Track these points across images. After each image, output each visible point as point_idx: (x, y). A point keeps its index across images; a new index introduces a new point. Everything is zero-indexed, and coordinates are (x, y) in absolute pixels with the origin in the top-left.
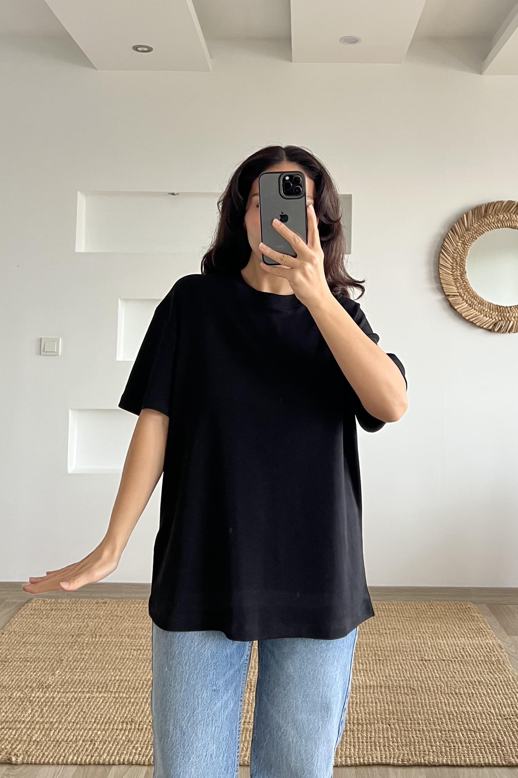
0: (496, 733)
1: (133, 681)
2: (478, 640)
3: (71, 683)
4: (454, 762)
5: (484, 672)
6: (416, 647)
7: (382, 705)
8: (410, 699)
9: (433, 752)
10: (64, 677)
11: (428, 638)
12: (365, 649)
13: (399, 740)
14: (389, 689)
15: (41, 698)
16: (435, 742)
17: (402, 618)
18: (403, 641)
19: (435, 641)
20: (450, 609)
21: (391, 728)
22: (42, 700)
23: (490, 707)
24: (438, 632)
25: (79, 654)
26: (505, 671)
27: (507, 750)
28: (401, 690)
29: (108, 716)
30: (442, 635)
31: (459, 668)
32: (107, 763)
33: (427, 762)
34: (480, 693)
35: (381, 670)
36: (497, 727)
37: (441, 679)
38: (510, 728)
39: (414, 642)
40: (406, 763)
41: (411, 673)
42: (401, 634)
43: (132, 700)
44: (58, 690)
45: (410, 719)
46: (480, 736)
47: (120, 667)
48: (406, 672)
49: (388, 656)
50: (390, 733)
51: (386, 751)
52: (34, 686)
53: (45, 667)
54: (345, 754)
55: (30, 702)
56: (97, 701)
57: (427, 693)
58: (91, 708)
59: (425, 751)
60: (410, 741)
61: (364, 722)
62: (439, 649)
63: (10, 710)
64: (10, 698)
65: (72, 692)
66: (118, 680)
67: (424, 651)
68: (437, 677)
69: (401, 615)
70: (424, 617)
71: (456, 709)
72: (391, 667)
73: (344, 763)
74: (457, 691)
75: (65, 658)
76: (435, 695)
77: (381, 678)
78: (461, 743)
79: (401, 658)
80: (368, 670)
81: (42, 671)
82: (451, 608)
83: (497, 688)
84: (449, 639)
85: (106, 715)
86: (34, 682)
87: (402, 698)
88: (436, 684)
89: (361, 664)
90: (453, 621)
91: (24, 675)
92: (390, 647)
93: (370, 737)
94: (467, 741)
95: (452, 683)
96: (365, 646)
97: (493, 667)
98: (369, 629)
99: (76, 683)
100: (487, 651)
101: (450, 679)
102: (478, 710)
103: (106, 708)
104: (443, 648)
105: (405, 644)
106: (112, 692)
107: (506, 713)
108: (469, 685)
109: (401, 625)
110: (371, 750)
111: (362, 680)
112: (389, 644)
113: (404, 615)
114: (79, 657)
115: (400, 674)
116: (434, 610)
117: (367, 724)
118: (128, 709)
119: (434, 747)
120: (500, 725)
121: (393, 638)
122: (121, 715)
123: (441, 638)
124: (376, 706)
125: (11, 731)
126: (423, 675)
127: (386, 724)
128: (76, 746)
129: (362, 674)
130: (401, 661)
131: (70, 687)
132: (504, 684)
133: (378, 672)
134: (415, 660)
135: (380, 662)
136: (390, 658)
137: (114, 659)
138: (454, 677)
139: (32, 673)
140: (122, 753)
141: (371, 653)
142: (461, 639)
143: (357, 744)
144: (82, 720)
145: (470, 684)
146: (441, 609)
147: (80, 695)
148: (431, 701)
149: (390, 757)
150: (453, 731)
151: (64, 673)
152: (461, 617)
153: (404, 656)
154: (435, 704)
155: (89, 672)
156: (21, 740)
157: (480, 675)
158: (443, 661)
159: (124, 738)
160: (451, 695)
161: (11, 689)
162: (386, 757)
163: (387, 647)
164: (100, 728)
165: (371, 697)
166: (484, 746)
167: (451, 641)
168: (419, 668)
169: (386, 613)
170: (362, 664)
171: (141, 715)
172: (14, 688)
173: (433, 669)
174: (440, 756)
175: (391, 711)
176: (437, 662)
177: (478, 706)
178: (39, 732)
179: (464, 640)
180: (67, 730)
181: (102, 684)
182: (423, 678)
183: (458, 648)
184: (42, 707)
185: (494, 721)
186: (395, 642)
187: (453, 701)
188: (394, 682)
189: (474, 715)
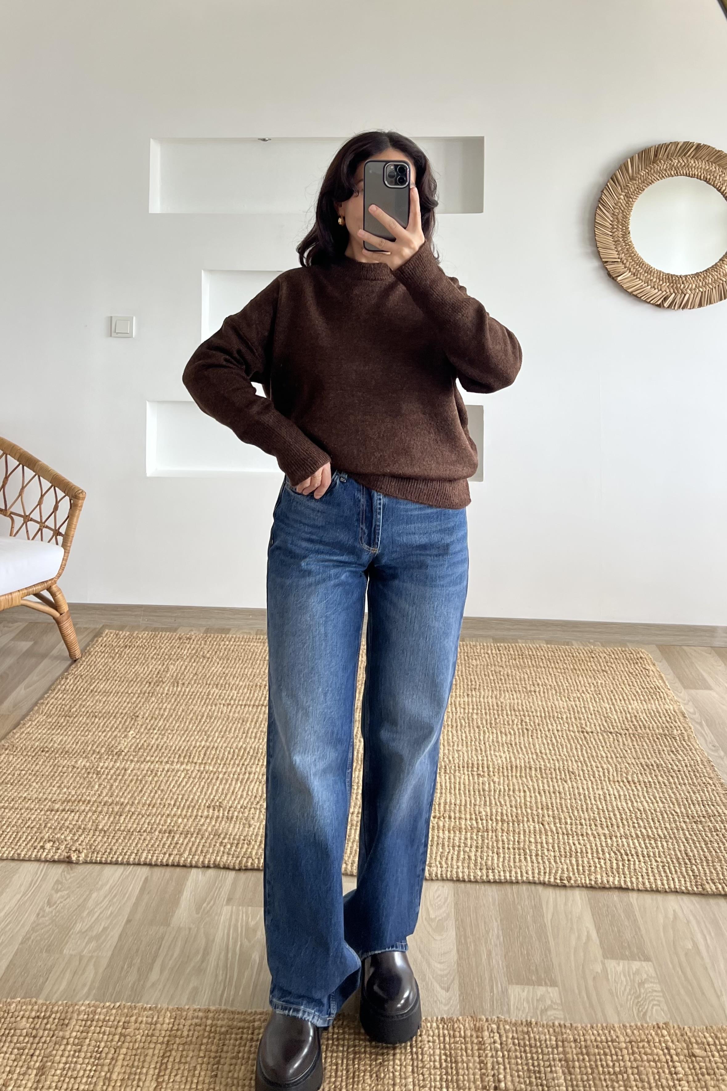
0: (683, 843)
1: (221, 748)
2: (655, 704)
3: (146, 749)
4: (629, 884)
5: (662, 750)
6: (574, 712)
7: (533, 795)
8: (569, 787)
9: (601, 867)
10: (138, 740)
11: (588, 699)
12: (509, 712)
13: (557, 849)
14: (540, 771)
15: (111, 769)
16: (604, 853)
17: (555, 670)
18: (556, 703)
19: (598, 704)
20: (615, 659)
21: (545, 829)
22: (112, 772)
23: (673, 804)
24: (602, 693)
25: (156, 709)
26: (690, 750)
27: (698, 870)
28: (556, 774)
29: (191, 797)
30: (607, 695)
31: (631, 744)
32: (188, 865)
33: (593, 883)
34: (659, 783)
35: (529, 743)
36: (685, 835)
37: (608, 761)
38: (702, 836)
39: (571, 706)
40: (566, 882)
41: (569, 750)
42: (554, 692)
43: (221, 776)
44: (131, 757)
45: (570, 817)
46: (663, 846)
47: (207, 728)
48: (563, 748)
49: (539, 725)
50: (544, 837)
51: (538, 863)
52: (103, 751)
53: (115, 727)
54: (486, 865)
55: (97, 774)
57: (590, 780)
58: (170, 784)
59: (590, 866)
60: (571, 849)
61: (510, 818)
62: (603, 716)
63: (73, 785)
64: (74, 767)
65: (147, 762)
66: (203, 747)
67: (585, 719)
68: (602, 757)
69: (553, 665)
70: (583, 670)
71: (629, 805)
72: (542, 740)
73: (485, 878)
74: (630, 779)
75: (140, 713)
76: (602, 785)
77: (530, 756)
78: (638, 856)
79: (555, 728)
80: (513, 744)
81: (112, 730)
82: (616, 657)
83: (681, 775)
84: (615, 701)
85: (189, 797)
86: (102, 746)
87: (559, 786)
88: (602, 767)
89: (504, 736)
90: (620, 677)
91: (92, 736)
92: (541, 712)
93: (518, 842)
94: (645, 853)
95: (623, 766)
96: (508, 708)
97: (675, 744)
98: (513, 684)
99: (153, 750)
100: (668, 722)
101: (620, 760)
102: (659, 808)
103: (188, 785)
104: (610, 714)
105: (559, 708)
106: (196, 763)
107: (695, 813)
108: (645, 770)
109: (554, 680)
110: (520, 861)
111: (506, 758)
112: (538, 706)
113: (556, 666)
114: (157, 713)
115: (554, 750)
116: (596, 659)
117: (513, 821)
118: (215, 788)
119: (602, 861)
120: (687, 831)
121: (542, 698)
122: (207, 797)
123: (606, 700)
124: (525, 796)
125: (73, 814)
126: (584, 753)
127: (538, 823)
128: (151, 839)
129: (506, 749)
130: (556, 732)
131: (145, 754)
133: (525, 747)
134: (574, 732)
135: (527, 733)
136: (541, 727)
137: (199, 717)
138: (625, 757)
139: (100, 734)
140: (207, 852)
141: (516, 720)
142: (632, 701)
143: (501, 851)
144: (159, 801)
145: (645, 768)
146: (604, 658)
147: (157, 766)
148: (597, 792)
149: (545, 873)
150: (627, 838)
151: (139, 734)
152: (630, 671)
153: (558, 725)
154: (602, 797)
155: (169, 733)
156: (84, 829)
157: (658, 756)
158: (609, 734)
159: (210, 829)
160: (621, 783)
161: (76, 755)
162: (539, 873)
163: (536, 712)
164: (181, 815)
165: (518, 783)
166: (668, 863)
167: (620, 705)
168: (578, 742)
169: (532, 661)
170: (506, 735)
171: (231, 797)
172: (79, 753)
173: (598, 745)
174: (610, 874)
175: (544, 804)
176: (603, 735)
177: (657, 803)
178: (106, 818)
179: (636, 704)
180: (140, 816)
181: (185, 752)
182: (583, 757)
183: (628, 715)
184: (112, 781)
185: (678, 824)
186: (546, 704)
187: (624, 792)
188: (547, 761)
189: (652, 813)
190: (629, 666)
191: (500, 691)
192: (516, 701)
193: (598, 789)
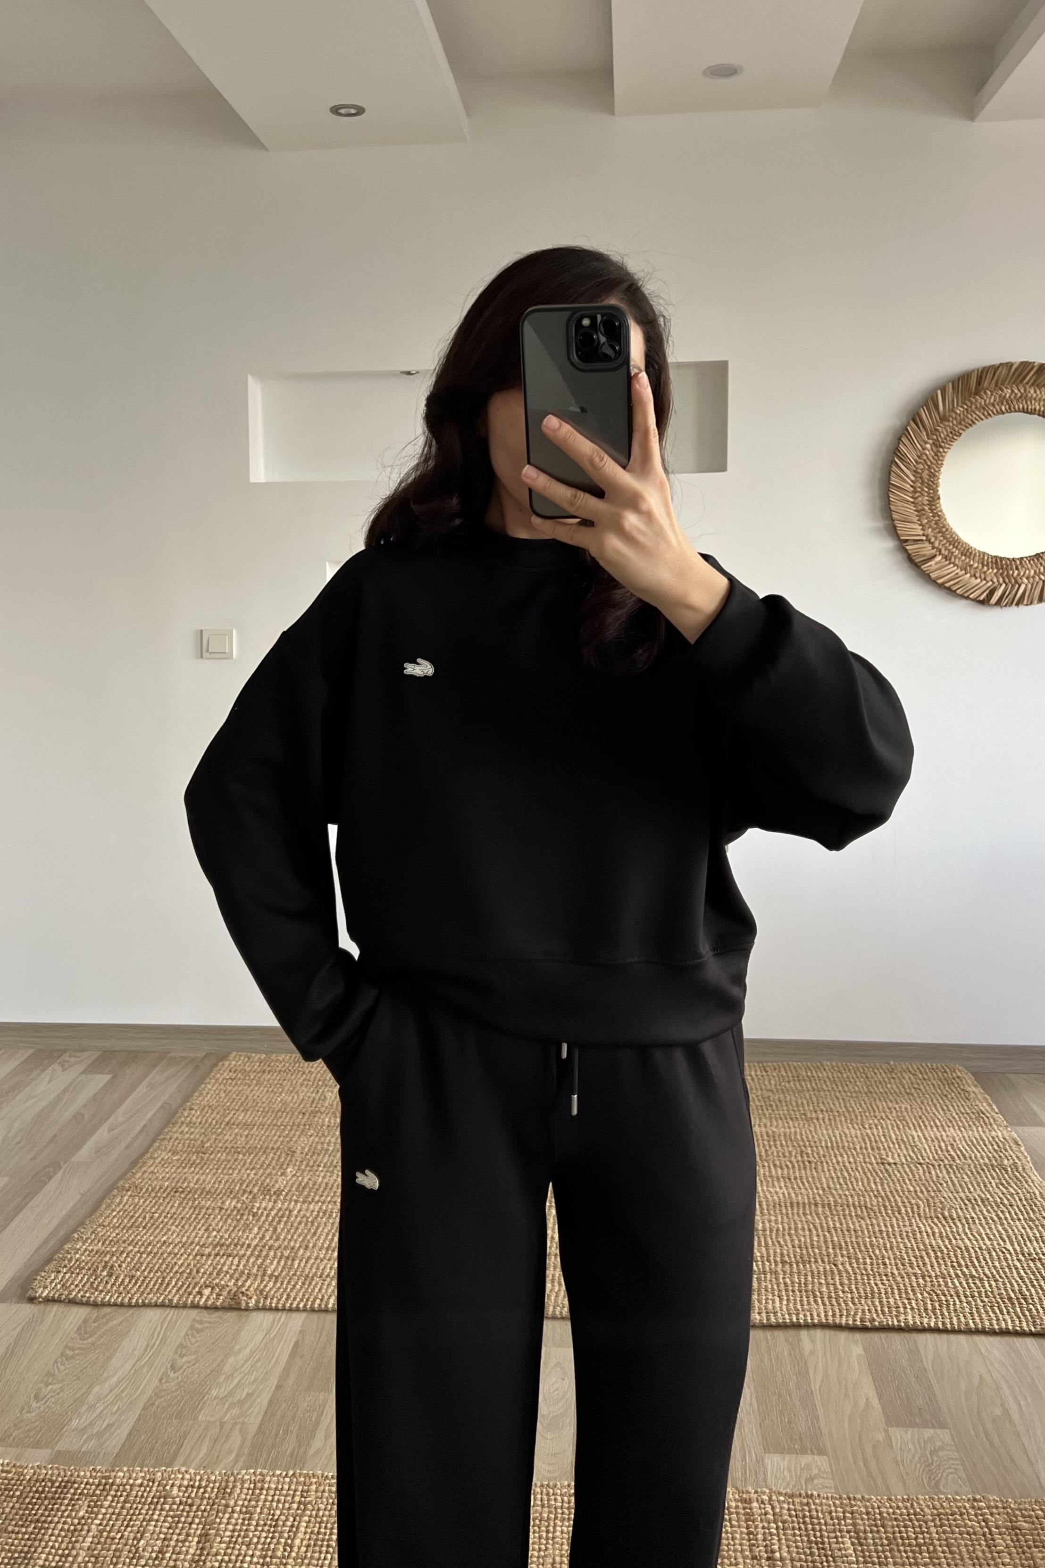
2: (978, 1131)
3: (310, 1188)
4: (949, 1326)
5: (990, 1183)
6: (870, 1141)
7: (821, 1234)
8: (867, 1224)
9: (912, 1309)
10: (299, 1179)
11: (890, 1127)
12: (784, 1143)
13: (854, 1290)
14: (830, 1208)
15: (270, 1210)
16: (914, 1294)
17: (843, 1094)
18: (847, 1131)
19: (901, 1130)
20: (924, 1079)
21: (838, 1271)
22: (273, 1213)
23: (1004, 1241)
24: (906, 1117)
25: (318, 1143)
26: (1027, 1182)
28: (850, 1211)
30: (914, 1122)
31: (947, 1177)
33: (903, 1324)
34: (985, 1218)
35: (813, 1178)
36: (1018, 1273)
37: (917, 1195)
39: (867, 1134)
40: (868, 1324)
41: (866, 1184)
42: (843, 1119)
44: (295, 1197)
45: (869, 1256)
46: (989, 1286)
48: (857, 1182)
49: (824, 1156)
50: (837, 1278)
51: (833, 1305)
52: (256, 1190)
53: (267, 1163)
54: (766, 1309)
55: (254, 1216)
57: (895, 1217)
62: (909, 1146)
63: (224, 1228)
67: (885, 1149)
68: (909, 1191)
69: (840, 1088)
70: (880, 1093)
71: (947, 1242)
72: (830, 1174)
74: (946, 1214)
76: (909, 1220)
77: (816, 1191)
78: (958, 1296)
79: (846, 1159)
80: (792, 1178)
81: (264, 1167)
82: (926, 1077)
83: (1014, 1209)
84: (925, 1129)
87: (852, 1224)
88: (910, 1202)
90: (932, 1101)
91: (238, 1173)
92: (826, 1141)
94: (968, 1293)
95: (936, 1201)
96: (782, 1138)
97: (1006, 1176)
98: (788, 1110)
100: (995, 1150)
101: (933, 1194)
102: (985, 1244)
104: (918, 1143)
105: (850, 1136)
108: (965, 1205)
109: (842, 1105)
110: (809, 1303)
112: (823, 1136)
113: (845, 1089)
115: (847, 1184)
116: (898, 1081)
117: (796, 1262)
120: (1024, 1269)
121: (829, 1128)
123: (912, 1128)
124: (810, 1235)
126: (886, 1186)
130: (847, 1164)
131: (309, 1194)
132: (1025, 1203)
133: (808, 1182)
134: (871, 1164)
135: (811, 1166)
136: (827, 1159)
138: (940, 1191)
139: (248, 1171)
141: (794, 1151)
142: (946, 1129)
145: (967, 1202)
146: (909, 1078)
148: (903, 1229)
149: (841, 1315)
150: (944, 1278)
152: (945, 1093)
153: (850, 1157)
154: (910, 1235)
157: (983, 1189)
158: (918, 1167)
160: (935, 1219)
161: (221, 1196)
162: (834, 1315)
163: (820, 1141)
165: (801, 1221)
166: (998, 1303)
167: (930, 1133)
169: (812, 1084)
170: (781, 1168)
173: (902, 1177)
175: (835, 1243)
176: (909, 1167)
177: (983, 1239)
179: (951, 1132)
182: (884, 1190)
183: (942, 1144)
184: (274, 1224)
185: (1010, 1262)
186: (833, 1133)
187: (939, 1229)
188: (837, 1197)
189: (976, 1252)
190: (942, 1088)
191: (771, 1118)
192: (793, 1130)
193: (904, 1226)
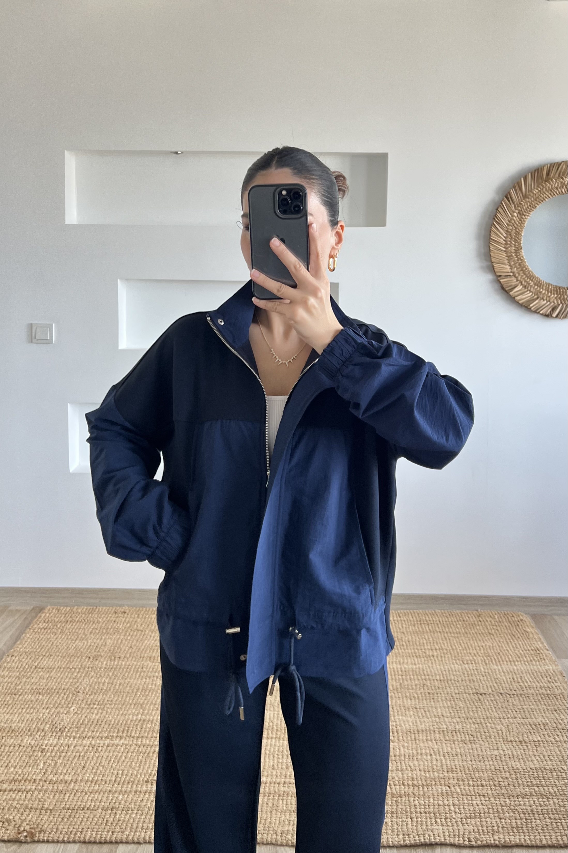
3: (88, 724)
5: (548, 710)
6: (469, 675)
10: (80, 715)
11: (480, 662)
12: (412, 677)
13: (462, 810)
14: (444, 734)
15: (55, 746)
17: (450, 634)
18: (453, 666)
19: (488, 666)
20: (500, 622)
21: (451, 792)
22: (56, 749)
24: (491, 654)
25: (96, 683)
28: (455, 737)
29: (131, 771)
30: (496, 658)
31: (519, 704)
34: (547, 741)
37: (501, 721)
39: (466, 669)
40: (473, 843)
41: (465, 712)
42: (450, 656)
44: (74, 734)
45: (472, 778)
47: (142, 701)
48: (461, 710)
49: (439, 688)
50: (451, 799)
51: (448, 825)
52: (47, 728)
53: (58, 703)
54: (402, 831)
55: (42, 752)
56: (118, 750)
57: (487, 741)
58: (110, 760)
59: (493, 826)
60: (475, 811)
61: (420, 782)
62: (495, 678)
63: (20, 764)
64: (20, 745)
65: (89, 738)
66: (140, 720)
67: (478, 681)
68: (496, 718)
69: (448, 629)
70: (473, 633)
73: (401, 842)
74: (521, 737)
75: (81, 689)
76: (497, 744)
77: (434, 719)
79: (453, 690)
80: (418, 708)
81: (55, 707)
82: (501, 620)
84: (503, 663)
85: (128, 771)
86: (46, 723)
90: (505, 639)
91: (36, 713)
92: (439, 675)
96: (411, 673)
97: (557, 703)
98: (414, 649)
99: (94, 725)
100: (549, 681)
103: (127, 760)
104: (499, 676)
105: (456, 671)
106: (133, 737)
109: (449, 644)
110: (432, 824)
111: (413, 722)
112: (438, 670)
113: (451, 631)
114: (96, 687)
115: (455, 713)
116: (483, 623)
117: (423, 785)
121: (441, 663)
122: (145, 771)
123: (494, 662)
125: (20, 794)
127: (445, 786)
128: (95, 816)
130: (454, 695)
131: (86, 730)
133: (429, 711)
134: (469, 694)
136: (442, 691)
137: (135, 690)
138: (515, 718)
139: (44, 710)
141: (419, 684)
142: (517, 663)
143: (414, 815)
144: (100, 778)
146: (490, 621)
147: (98, 741)
148: (494, 753)
149: (454, 835)
151: (81, 710)
152: (514, 634)
153: (456, 688)
154: (498, 758)
155: (108, 708)
156: (31, 808)
157: (545, 716)
158: (500, 695)
160: (515, 743)
161: (21, 734)
162: (449, 835)
163: (436, 675)
167: (507, 665)
168: (474, 705)
169: (430, 627)
170: (411, 699)
172: (24, 732)
173: (490, 705)
175: (449, 766)
176: (494, 697)
178: (51, 797)
179: (520, 666)
180: (84, 793)
181: (123, 726)
183: (516, 677)
184: (56, 759)
186: (444, 668)
190: (512, 629)
